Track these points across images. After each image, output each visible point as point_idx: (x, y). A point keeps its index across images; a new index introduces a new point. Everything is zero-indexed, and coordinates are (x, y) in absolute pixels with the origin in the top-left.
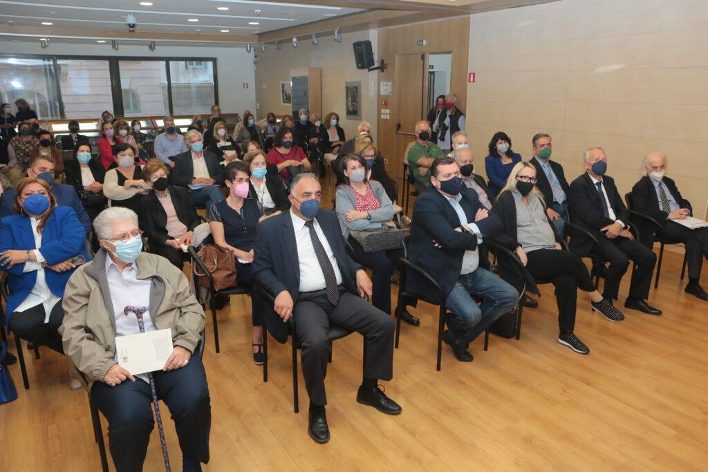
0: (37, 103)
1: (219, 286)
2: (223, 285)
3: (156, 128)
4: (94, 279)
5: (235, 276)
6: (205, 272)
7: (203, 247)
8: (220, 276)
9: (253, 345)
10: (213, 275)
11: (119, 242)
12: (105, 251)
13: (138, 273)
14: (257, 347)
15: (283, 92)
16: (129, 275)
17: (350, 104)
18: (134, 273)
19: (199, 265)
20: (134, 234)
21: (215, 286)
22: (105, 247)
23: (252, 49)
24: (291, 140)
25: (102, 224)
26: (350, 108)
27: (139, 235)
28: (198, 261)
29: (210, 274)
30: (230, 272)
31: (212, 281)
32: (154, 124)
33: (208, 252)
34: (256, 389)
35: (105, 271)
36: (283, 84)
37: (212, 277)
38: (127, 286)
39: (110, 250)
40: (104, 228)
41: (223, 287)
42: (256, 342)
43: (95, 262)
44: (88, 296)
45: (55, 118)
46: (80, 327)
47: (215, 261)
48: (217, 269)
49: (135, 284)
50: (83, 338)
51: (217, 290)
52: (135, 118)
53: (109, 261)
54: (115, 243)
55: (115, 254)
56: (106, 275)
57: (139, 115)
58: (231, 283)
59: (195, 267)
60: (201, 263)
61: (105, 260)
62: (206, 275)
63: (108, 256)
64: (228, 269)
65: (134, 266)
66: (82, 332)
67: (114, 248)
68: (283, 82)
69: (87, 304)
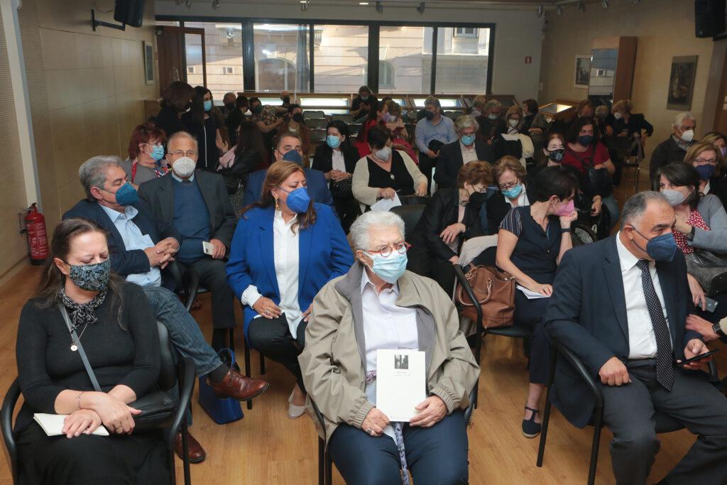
0: (286, 73)
1: (489, 322)
2: (496, 322)
3: (413, 108)
4: (346, 298)
5: (511, 314)
6: (473, 302)
7: (473, 267)
8: (492, 310)
9: (526, 408)
10: (483, 307)
11: (379, 255)
12: (361, 265)
13: (399, 298)
14: (530, 413)
15: (578, 69)
16: (387, 299)
17: (675, 88)
18: (393, 296)
19: (467, 291)
20: (397, 246)
21: (483, 322)
22: (362, 260)
23: (544, 14)
24: (591, 135)
25: (360, 229)
26: (674, 94)
27: (404, 249)
28: (466, 285)
29: (480, 305)
30: (507, 307)
31: (481, 315)
32: (412, 103)
33: (480, 275)
34: (524, 472)
35: (360, 290)
36: (579, 59)
37: (481, 309)
38: (383, 312)
39: (366, 264)
40: (362, 235)
41: (494, 325)
42: (531, 404)
43: (349, 277)
44: (338, 320)
45: (304, 92)
46: (326, 356)
47: (489, 289)
48: (490, 301)
49: (394, 311)
50: (330, 371)
51: (486, 327)
52: (387, 95)
53: (366, 279)
54: (373, 256)
55: (372, 270)
56: (361, 296)
57: (395, 92)
58: (505, 321)
59: (460, 292)
60: (468, 288)
61: (361, 276)
62: (475, 306)
63: (364, 272)
64: (504, 303)
65: (394, 288)
66: (327, 364)
67: (371, 262)
68: (580, 57)
69: (336, 331)
